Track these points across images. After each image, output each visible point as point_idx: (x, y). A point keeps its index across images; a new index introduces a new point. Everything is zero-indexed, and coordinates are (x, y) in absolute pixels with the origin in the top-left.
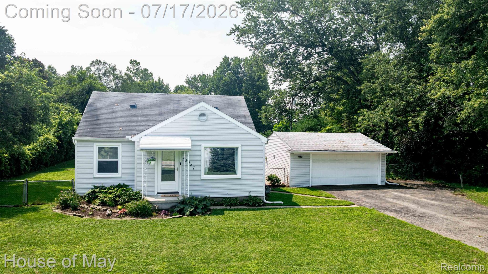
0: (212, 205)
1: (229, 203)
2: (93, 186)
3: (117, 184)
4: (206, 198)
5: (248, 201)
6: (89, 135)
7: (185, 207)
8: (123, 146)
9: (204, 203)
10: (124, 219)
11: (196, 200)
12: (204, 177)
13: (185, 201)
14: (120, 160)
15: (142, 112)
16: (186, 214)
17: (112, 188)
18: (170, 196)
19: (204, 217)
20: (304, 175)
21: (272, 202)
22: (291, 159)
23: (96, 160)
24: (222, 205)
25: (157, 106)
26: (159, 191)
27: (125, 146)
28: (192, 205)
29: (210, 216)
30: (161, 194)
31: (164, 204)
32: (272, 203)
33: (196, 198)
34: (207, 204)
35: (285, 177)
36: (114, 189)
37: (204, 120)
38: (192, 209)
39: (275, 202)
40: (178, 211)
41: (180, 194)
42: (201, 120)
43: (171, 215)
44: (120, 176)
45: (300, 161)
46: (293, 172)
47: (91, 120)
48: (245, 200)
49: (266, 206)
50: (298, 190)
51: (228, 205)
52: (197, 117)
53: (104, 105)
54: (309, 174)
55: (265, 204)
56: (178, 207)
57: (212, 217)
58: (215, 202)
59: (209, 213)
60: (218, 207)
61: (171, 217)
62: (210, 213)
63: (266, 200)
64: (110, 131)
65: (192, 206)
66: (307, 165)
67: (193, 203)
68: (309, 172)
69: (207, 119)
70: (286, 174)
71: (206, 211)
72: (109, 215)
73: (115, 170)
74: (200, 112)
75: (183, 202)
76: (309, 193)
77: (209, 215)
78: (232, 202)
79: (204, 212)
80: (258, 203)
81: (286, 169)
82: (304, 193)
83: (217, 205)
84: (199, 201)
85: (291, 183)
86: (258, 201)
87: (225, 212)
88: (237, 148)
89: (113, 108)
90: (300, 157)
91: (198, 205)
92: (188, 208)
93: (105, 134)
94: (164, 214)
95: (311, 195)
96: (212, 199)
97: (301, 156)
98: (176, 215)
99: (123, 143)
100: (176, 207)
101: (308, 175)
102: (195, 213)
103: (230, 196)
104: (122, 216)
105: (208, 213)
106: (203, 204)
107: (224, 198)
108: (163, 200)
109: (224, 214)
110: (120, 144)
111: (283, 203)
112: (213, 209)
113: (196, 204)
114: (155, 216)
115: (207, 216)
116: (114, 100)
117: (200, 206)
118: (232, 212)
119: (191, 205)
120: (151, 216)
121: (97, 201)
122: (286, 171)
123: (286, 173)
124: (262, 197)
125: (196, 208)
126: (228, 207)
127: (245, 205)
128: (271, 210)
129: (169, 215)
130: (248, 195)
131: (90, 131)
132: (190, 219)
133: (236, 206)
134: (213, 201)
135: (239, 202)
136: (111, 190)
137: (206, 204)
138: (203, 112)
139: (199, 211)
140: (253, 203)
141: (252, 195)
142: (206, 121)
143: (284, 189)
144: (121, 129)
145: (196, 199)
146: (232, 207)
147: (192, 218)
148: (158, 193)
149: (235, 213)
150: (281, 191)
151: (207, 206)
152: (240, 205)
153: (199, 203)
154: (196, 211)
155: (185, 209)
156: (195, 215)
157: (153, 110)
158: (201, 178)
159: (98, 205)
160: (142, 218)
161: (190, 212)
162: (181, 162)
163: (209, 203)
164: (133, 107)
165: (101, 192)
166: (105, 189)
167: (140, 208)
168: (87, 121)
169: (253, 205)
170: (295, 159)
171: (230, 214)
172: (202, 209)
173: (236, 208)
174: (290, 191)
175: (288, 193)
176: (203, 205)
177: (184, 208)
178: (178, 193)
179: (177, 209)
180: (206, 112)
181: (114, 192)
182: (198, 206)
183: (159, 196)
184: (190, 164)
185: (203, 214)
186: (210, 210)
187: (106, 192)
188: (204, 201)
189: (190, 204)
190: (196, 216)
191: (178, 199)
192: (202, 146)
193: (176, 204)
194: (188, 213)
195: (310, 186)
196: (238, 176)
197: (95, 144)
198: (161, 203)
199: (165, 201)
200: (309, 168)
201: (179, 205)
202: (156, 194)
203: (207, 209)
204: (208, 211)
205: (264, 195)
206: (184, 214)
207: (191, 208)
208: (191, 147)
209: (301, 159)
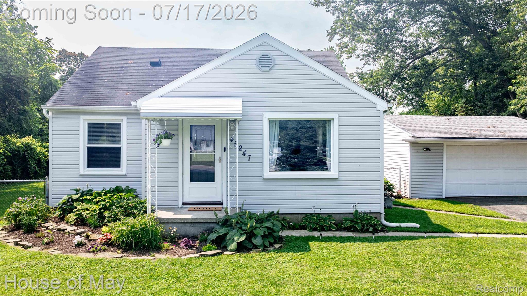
0: (283, 228)
1: (317, 224)
2: (74, 190)
3: (114, 187)
4: (271, 214)
5: (353, 221)
6: (72, 102)
7: (228, 233)
8: (130, 121)
9: (268, 224)
10: (101, 255)
11: (250, 218)
12: (269, 174)
13: (230, 220)
14: (123, 145)
15: (167, 72)
16: (229, 248)
17: (103, 194)
18: (205, 209)
19: (268, 256)
20: (433, 180)
21: (397, 224)
22: (412, 152)
23: (84, 145)
24: (303, 228)
25: (194, 64)
26: (187, 200)
27: (133, 121)
28: (244, 228)
29: (281, 254)
30: (190, 206)
31: (189, 225)
32: (397, 227)
33: (250, 214)
34: (274, 228)
35: (400, 182)
36: (106, 194)
37: (268, 69)
38: (243, 238)
39: (403, 225)
40: (213, 242)
41: (224, 205)
42: (263, 68)
43: (199, 250)
44: (124, 173)
45: (426, 155)
46: (416, 174)
47: (83, 81)
48: (347, 220)
49: (388, 231)
50: (427, 203)
51: (315, 229)
52: (254, 62)
53: (110, 62)
54: (441, 177)
55: (385, 229)
56: (215, 232)
57: (286, 256)
58: (289, 223)
59: (279, 245)
60: (297, 233)
61: (198, 255)
62: (281, 247)
63: (385, 220)
64: (108, 97)
65: (244, 230)
66: (437, 162)
67: (246, 224)
68: (441, 174)
69: (273, 66)
70: (402, 179)
71: (272, 241)
72: (80, 245)
73: (116, 164)
74: (260, 53)
75: (226, 223)
76: (450, 209)
77: (279, 250)
78: (322, 223)
79: (267, 244)
80: (374, 226)
81: (402, 170)
82: (441, 208)
83: (294, 228)
84: (257, 222)
85: (413, 192)
86: (373, 222)
87: (311, 244)
88: (330, 121)
89: (122, 67)
90: (428, 149)
91: (256, 228)
92: (235, 235)
93: (99, 100)
94: (186, 246)
95: (455, 212)
96: (283, 216)
97: (430, 148)
98: (210, 249)
99: (129, 117)
100: (212, 232)
101: (440, 180)
102: (249, 245)
103: (317, 211)
104: (100, 250)
105: (277, 246)
106: (267, 227)
107: (306, 215)
108: (189, 216)
109: (310, 250)
110: (124, 118)
111: (418, 226)
112: (287, 237)
113: (250, 227)
114: (167, 250)
115: (273, 254)
116: (128, 57)
117: (260, 232)
118: (327, 244)
119: (241, 228)
120: (158, 249)
121: (72, 217)
122: (402, 173)
123: (402, 176)
124: (379, 214)
125: (251, 235)
126: (316, 234)
127: (347, 229)
128: (406, 242)
129: (197, 248)
130: (352, 211)
131: (76, 96)
132: (236, 259)
133: (330, 230)
134: (286, 220)
135: (334, 223)
136: (101, 196)
137: (271, 227)
138: (265, 53)
139: (257, 241)
140: (363, 226)
141: (360, 210)
142: (271, 69)
143: (402, 201)
144: (128, 93)
145: (251, 216)
146: (325, 234)
147: (241, 258)
148: (184, 204)
149: (332, 245)
150: (399, 205)
151: (274, 232)
152: (338, 230)
153: (258, 225)
154: (251, 242)
155: (228, 237)
156: (249, 250)
157: (186, 69)
158: (262, 177)
159: (72, 225)
160: (138, 254)
161: (239, 244)
162: (225, 146)
163: (279, 224)
164: (154, 64)
165: (82, 201)
166: (91, 195)
167: (136, 233)
168: (75, 83)
169: (363, 231)
170: (418, 152)
171: (322, 249)
172: (264, 237)
173: (330, 234)
174: (414, 204)
175: (414, 209)
176: (265, 229)
177: (226, 235)
178: (221, 204)
179: (213, 236)
180: (271, 53)
181: (104, 201)
182: (255, 232)
183: (185, 209)
184: (243, 150)
185: (265, 249)
186: (281, 239)
187: (89, 201)
188: (269, 220)
189: (239, 226)
190: (251, 254)
191: (216, 215)
192: (264, 116)
193: (211, 225)
194: (233, 246)
195: (444, 197)
196: (333, 173)
197: (82, 118)
198: (185, 223)
199: (192, 219)
200: (441, 168)
201: (217, 227)
202: (180, 205)
203: (274, 238)
204: (276, 243)
205: (382, 211)
206: (225, 248)
207: (241, 235)
208: (241, 112)
209: (428, 153)
